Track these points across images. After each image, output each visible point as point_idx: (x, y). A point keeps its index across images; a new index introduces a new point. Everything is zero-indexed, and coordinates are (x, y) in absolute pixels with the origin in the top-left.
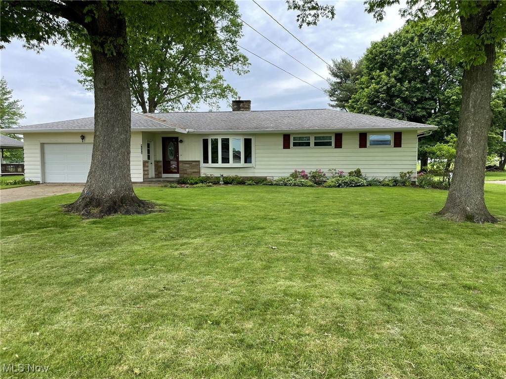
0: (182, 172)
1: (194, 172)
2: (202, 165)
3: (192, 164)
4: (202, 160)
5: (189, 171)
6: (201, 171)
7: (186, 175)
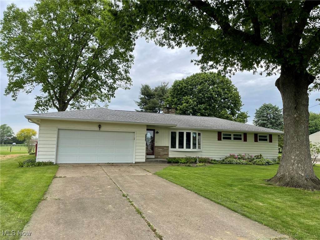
0: (157, 154)
1: (165, 154)
2: (170, 149)
3: (163, 148)
4: (170, 146)
5: (162, 153)
6: (170, 153)
7: (160, 156)
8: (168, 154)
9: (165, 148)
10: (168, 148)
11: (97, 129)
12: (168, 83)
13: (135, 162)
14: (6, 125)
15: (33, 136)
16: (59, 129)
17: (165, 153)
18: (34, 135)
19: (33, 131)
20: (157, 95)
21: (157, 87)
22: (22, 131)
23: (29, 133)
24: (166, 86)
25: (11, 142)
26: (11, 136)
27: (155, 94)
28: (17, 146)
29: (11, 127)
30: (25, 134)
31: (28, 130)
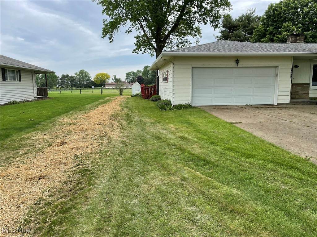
2: (311, 87)
3: (303, 86)
4: (311, 83)
5: (301, 92)
6: (310, 92)
7: (298, 96)
8: (308, 93)
9: (305, 86)
10: (308, 85)
11: (234, 64)
12: (255, 10)
13: (278, 103)
14: (84, 70)
15: (107, 80)
16: (193, 67)
17: (304, 92)
18: (108, 78)
19: (107, 75)
20: (242, 25)
21: (240, 16)
22: (98, 75)
23: (104, 77)
24: (253, 13)
25: (91, 85)
26: (89, 80)
27: (240, 25)
28: (95, 89)
29: (88, 72)
30: (100, 78)
31: (103, 74)
